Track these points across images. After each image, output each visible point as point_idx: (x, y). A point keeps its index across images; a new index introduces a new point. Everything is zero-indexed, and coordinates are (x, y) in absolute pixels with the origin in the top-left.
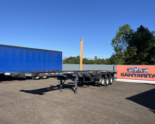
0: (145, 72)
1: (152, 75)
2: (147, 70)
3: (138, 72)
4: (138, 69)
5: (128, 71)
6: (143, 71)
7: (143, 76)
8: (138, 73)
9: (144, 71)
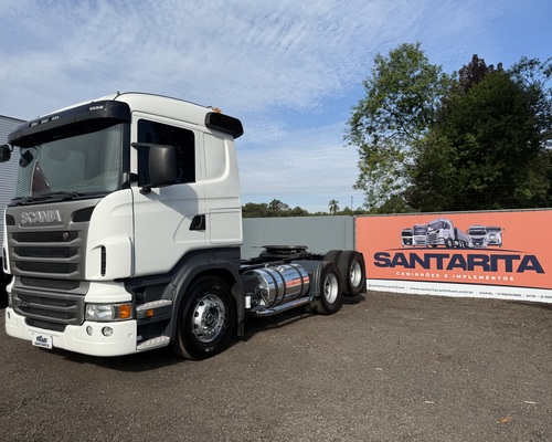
0: (485, 244)
1: (518, 257)
2: (498, 236)
3: (452, 247)
4: (451, 231)
5: (405, 241)
6: (475, 241)
7: (478, 264)
8: (451, 252)
9: (481, 241)
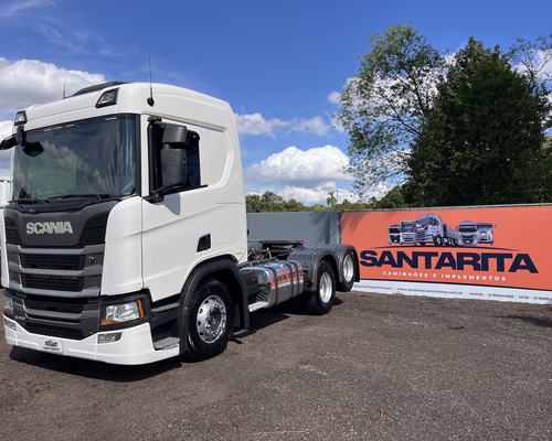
0: (475, 242)
2: (489, 233)
3: (441, 245)
4: (440, 228)
5: (393, 238)
6: (465, 238)
8: (440, 251)
9: (471, 238)
